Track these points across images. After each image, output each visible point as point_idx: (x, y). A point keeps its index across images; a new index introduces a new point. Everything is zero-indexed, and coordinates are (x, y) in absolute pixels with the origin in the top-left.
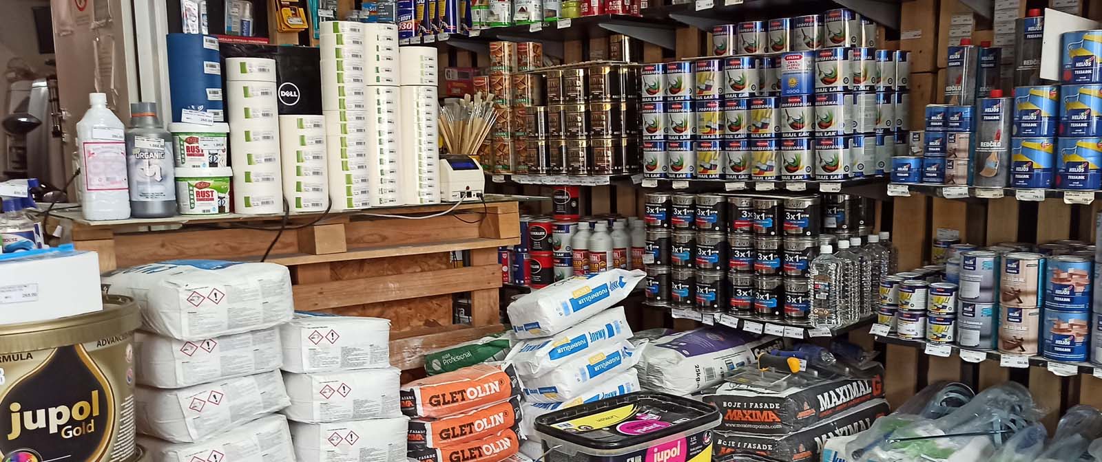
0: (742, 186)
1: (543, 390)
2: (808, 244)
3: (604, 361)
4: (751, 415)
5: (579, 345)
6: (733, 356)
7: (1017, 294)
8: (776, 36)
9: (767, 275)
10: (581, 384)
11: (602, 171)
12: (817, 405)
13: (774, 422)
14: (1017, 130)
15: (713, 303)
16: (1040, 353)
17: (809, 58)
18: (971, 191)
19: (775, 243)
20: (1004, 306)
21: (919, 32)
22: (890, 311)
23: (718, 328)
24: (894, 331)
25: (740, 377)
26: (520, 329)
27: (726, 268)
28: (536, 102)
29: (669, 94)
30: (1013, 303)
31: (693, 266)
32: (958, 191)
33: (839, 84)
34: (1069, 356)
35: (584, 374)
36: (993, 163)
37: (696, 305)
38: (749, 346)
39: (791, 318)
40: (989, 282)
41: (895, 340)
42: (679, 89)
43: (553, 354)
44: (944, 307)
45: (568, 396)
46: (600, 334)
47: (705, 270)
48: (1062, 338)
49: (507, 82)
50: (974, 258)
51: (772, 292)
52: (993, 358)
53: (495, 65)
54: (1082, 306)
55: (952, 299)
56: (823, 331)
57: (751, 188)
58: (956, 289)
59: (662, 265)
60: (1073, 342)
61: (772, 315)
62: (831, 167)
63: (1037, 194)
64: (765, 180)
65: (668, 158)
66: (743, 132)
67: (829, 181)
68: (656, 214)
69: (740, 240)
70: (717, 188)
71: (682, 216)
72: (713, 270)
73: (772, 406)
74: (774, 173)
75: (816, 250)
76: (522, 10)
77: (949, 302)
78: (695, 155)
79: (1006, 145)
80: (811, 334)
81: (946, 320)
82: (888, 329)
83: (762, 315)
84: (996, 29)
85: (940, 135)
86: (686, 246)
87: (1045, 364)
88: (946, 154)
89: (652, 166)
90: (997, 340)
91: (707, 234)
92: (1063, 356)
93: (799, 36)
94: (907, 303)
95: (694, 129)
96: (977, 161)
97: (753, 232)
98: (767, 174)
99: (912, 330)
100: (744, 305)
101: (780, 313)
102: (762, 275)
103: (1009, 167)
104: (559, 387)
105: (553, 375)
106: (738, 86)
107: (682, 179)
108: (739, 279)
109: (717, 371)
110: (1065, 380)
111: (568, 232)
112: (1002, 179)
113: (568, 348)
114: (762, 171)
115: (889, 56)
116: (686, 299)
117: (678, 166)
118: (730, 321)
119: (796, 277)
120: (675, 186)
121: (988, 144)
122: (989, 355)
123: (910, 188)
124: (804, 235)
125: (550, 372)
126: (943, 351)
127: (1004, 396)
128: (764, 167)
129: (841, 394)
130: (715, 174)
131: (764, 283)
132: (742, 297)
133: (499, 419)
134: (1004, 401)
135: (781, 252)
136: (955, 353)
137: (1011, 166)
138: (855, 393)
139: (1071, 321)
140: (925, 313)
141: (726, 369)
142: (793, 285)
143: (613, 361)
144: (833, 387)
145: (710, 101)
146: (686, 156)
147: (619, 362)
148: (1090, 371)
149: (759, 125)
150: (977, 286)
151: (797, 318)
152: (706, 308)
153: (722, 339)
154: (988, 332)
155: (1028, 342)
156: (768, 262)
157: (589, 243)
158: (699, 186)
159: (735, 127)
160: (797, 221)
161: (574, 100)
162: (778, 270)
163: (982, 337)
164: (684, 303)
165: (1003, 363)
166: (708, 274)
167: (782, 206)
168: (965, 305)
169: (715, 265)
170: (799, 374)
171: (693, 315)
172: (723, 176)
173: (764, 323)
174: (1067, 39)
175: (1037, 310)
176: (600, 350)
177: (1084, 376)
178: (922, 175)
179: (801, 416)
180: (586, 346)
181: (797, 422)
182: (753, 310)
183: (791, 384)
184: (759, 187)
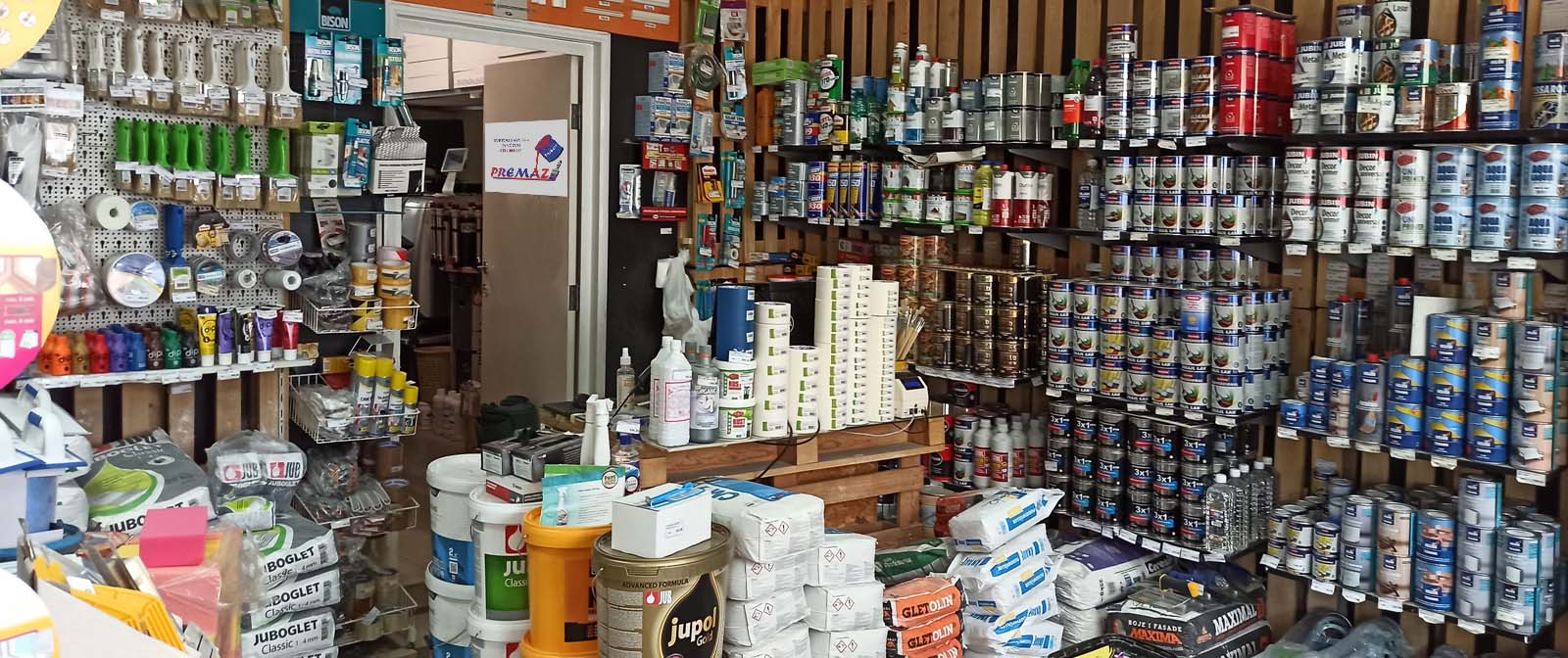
0: (1143, 408)
1: (981, 603)
2: (1203, 470)
3: (1033, 578)
4: (1155, 636)
5: (1014, 562)
6: (1130, 570)
7: (1392, 543)
8: (1171, 264)
9: (1166, 497)
10: (1017, 600)
11: (1007, 374)
12: (1212, 630)
13: (1176, 645)
14: (1390, 396)
15: (1113, 516)
16: (1412, 599)
17: (1207, 300)
18: (1352, 443)
19: (1171, 466)
20: (1382, 553)
21: (1299, 271)
22: (1279, 544)
23: (1116, 541)
24: (1283, 564)
25: (1141, 595)
26: (962, 543)
27: (1126, 484)
28: (942, 296)
29: (1075, 312)
30: (1389, 551)
31: (1094, 478)
32: (1340, 441)
33: (1235, 327)
34: (1437, 605)
35: (1017, 590)
36: (1370, 422)
37: (1096, 517)
38: (1142, 561)
39: (1187, 540)
40: (1368, 529)
41: (1283, 572)
42: (1085, 309)
43: (994, 572)
44: (1328, 547)
45: (1004, 610)
46: (1029, 552)
47: (1106, 484)
48: (1431, 588)
49: (915, 274)
50: (1354, 505)
51: (1169, 513)
52: (1372, 600)
53: (905, 257)
54: (1447, 560)
55: (1335, 539)
56: (1218, 556)
57: (1151, 411)
58: (1339, 531)
59: (1062, 474)
60: (1440, 592)
61: (1168, 535)
62: (1226, 402)
63: (1408, 454)
64: (1164, 406)
65: (1072, 371)
66: (1143, 357)
67: (1224, 415)
68: (1060, 422)
69: (1140, 459)
70: (1120, 406)
71: (1085, 428)
72: (1113, 485)
73: (1174, 629)
74: (1173, 400)
75: (1210, 478)
76: (935, 211)
77: (1333, 542)
78: (1098, 372)
79: (1381, 406)
80: (1207, 558)
81: (1329, 559)
82: (1277, 561)
83: (1160, 534)
84: (1369, 280)
85: (1324, 386)
86: (1088, 458)
87: (1417, 611)
88: (1331, 407)
89: (1057, 377)
90: (1375, 583)
91: (1108, 450)
92: (1432, 604)
93: (1192, 268)
94: (1295, 540)
95: (1098, 347)
96: (1357, 417)
97: (1151, 452)
98: (1167, 400)
99: (1299, 565)
100: (1142, 521)
101: (1177, 534)
102: (1160, 496)
103: (1384, 425)
104: (998, 601)
105: (993, 591)
106: (1141, 314)
107: (1085, 394)
108: (1138, 496)
109: (1118, 586)
110: (1431, 627)
111: (970, 428)
112: (1378, 435)
113: (1006, 566)
114: (1162, 397)
115: (1275, 298)
116: (1087, 509)
117: (1082, 381)
118: (1129, 537)
119: (1193, 502)
120: (1079, 398)
121: (1367, 404)
122: (1368, 597)
123: (1299, 432)
124: (1201, 463)
125: (989, 588)
126: (1327, 588)
127: (1379, 632)
128: (1165, 394)
129: (1232, 618)
130: (1117, 392)
131: (1163, 504)
132: (1141, 514)
133: (950, 629)
134: (1380, 636)
135: (1178, 475)
136: (1338, 591)
137: (1386, 425)
138: (1244, 618)
139: (1439, 573)
140: (1311, 550)
141: (1124, 584)
142: (1189, 509)
143: (1039, 577)
144: (1225, 612)
145: (1113, 324)
146: (1090, 372)
147: (1043, 579)
148: (1455, 621)
149: (1161, 354)
150: (1357, 531)
151: (1191, 541)
152: (1105, 520)
153: (1118, 551)
154: (1366, 575)
155: (1402, 588)
156: (1167, 484)
157: (991, 442)
158: (1100, 402)
159: (1137, 351)
160: (1194, 448)
161: (983, 304)
162: (1176, 492)
163: (1362, 579)
164: (1084, 513)
165: (1380, 606)
166: (1108, 488)
167: (1180, 432)
168: (1347, 548)
169: (1115, 480)
170: (1198, 598)
171: (1094, 526)
172: (1124, 395)
173: (1162, 542)
174: (1433, 322)
175: (1409, 560)
176: (1030, 567)
177: (1450, 626)
178: (1308, 421)
179: (1200, 640)
180: (1019, 563)
181: (1197, 646)
182: (1151, 528)
183: (1190, 608)
184: (1159, 411)
